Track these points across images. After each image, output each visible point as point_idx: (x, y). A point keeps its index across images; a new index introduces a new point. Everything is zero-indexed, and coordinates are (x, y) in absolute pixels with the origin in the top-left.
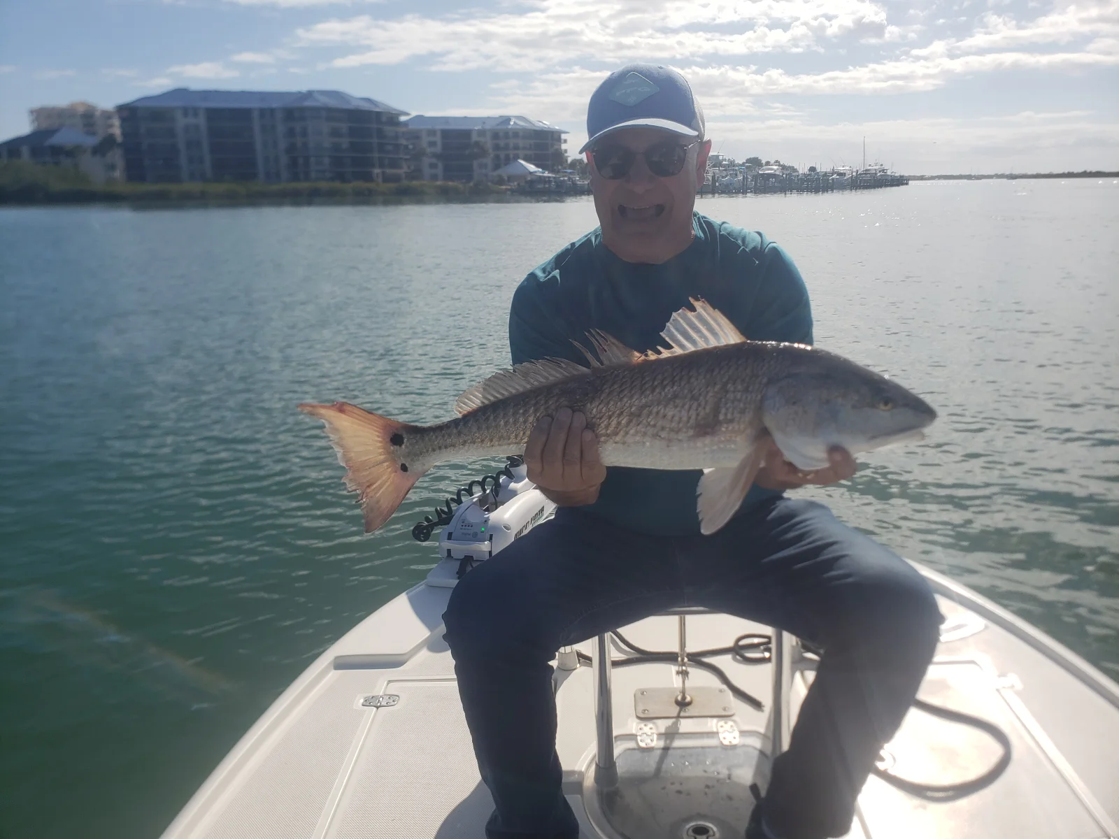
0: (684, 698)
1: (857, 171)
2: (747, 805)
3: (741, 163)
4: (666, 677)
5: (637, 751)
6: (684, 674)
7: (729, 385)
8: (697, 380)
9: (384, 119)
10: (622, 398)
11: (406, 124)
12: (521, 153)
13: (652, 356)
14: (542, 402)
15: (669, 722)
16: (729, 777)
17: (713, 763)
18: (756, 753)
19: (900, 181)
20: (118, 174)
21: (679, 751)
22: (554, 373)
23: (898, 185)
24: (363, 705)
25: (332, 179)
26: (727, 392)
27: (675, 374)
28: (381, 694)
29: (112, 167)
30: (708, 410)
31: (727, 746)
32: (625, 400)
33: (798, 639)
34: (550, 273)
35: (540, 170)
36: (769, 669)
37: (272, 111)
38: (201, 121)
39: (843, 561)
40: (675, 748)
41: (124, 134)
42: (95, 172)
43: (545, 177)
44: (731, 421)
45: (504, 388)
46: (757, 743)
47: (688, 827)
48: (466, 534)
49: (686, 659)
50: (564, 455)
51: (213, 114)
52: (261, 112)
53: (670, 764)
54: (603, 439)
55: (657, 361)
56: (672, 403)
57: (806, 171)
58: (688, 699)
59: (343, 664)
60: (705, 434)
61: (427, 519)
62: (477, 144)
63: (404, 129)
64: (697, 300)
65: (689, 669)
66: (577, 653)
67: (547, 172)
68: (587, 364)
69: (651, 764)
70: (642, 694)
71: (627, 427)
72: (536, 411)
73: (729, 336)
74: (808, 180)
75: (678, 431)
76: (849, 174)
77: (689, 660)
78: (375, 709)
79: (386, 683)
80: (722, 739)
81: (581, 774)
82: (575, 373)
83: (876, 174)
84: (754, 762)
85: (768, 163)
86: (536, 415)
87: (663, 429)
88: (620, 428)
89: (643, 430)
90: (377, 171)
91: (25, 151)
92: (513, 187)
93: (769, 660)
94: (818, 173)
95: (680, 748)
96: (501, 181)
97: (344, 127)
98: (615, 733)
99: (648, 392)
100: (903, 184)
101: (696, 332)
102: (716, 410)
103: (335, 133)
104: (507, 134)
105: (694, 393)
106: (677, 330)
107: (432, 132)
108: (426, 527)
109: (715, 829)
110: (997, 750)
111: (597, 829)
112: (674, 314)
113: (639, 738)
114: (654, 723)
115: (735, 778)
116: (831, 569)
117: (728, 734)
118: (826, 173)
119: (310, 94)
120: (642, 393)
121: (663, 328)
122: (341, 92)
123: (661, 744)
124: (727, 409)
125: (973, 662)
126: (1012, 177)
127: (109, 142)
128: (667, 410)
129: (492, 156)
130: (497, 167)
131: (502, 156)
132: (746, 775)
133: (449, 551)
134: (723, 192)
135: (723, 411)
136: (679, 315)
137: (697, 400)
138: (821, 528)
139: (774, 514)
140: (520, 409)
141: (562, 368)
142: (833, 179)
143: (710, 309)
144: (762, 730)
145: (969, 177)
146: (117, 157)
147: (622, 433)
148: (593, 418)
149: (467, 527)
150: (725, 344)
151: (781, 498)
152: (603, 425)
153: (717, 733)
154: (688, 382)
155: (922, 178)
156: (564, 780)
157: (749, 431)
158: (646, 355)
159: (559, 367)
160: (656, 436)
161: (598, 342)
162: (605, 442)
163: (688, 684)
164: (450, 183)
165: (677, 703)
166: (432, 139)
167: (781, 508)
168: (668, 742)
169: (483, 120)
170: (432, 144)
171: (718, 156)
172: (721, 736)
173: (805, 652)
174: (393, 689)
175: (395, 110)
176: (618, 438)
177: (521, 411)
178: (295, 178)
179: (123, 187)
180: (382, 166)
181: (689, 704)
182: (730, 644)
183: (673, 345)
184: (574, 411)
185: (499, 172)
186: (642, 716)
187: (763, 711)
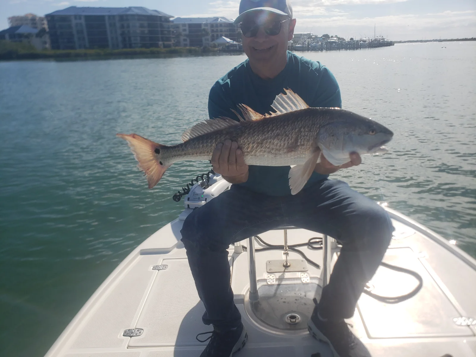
0: (287, 264)
1: (372, 39)
2: (312, 306)
3: (320, 37)
4: (279, 255)
5: (267, 286)
6: (287, 254)
7: (302, 129)
8: (288, 127)
9: (163, 19)
10: (254, 136)
11: (172, 21)
12: (224, 34)
13: (268, 116)
14: (219, 137)
15: (280, 274)
16: (305, 296)
17: (299, 290)
18: (316, 286)
19: (390, 44)
20: (48, 46)
21: (284, 285)
22: (224, 124)
23: (390, 46)
24: (153, 269)
25: (142, 47)
26: (301, 132)
27: (278, 124)
28: (160, 265)
29: (45, 43)
30: (293, 141)
31: (304, 283)
32: (255, 136)
33: (335, 240)
34: (225, 81)
35: (232, 41)
36: (321, 252)
37: (114, 16)
38: (83, 21)
39: (352, 205)
40: (282, 285)
41: (49, 28)
42: (37, 45)
43: (234, 44)
44: (303, 145)
45: (201, 130)
46: (316, 282)
47: (288, 316)
48: (195, 198)
49: (287, 248)
50: (228, 161)
51: (88, 18)
52: (109, 16)
53: (281, 291)
54: (246, 154)
55: (270, 118)
56: (277, 138)
57: (349, 40)
58: (289, 264)
59: (144, 253)
60: (292, 151)
61: (179, 192)
62: (204, 30)
63: (172, 24)
64: (287, 89)
65: (289, 252)
66: (242, 246)
67: (235, 42)
68: (239, 121)
69: (272, 291)
70: (269, 262)
71: (256, 148)
72: (216, 141)
73: (302, 106)
74: (350, 44)
75: (280, 150)
76: (368, 41)
77: (289, 248)
78: (158, 271)
79: (162, 260)
80: (302, 280)
81: (244, 295)
82: (233, 124)
83: (380, 41)
84: (315, 289)
85: (332, 37)
86: (216, 143)
87: (273, 149)
88: (253, 149)
89: (264, 150)
90: (160, 43)
91: (7, 36)
92: (220, 49)
93: (321, 248)
94: (354, 41)
95: (285, 284)
96: (215, 46)
97: (145, 23)
98: (257, 279)
99: (266, 133)
100: (392, 45)
101: (287, 104)
102: (296, 140)
103: (142, 26)
104: (217, 25)
105: (286, 133)
106: (278, 103)
107: (184, 25)
108: (179, 196)
109: (299, 317)
110: (417, 283)
111: (250, 318)
112: (277, 96)
113: (268, 281)
114: (275, 274)
115: (307, 297)
116: (347, 209)
117: (305, 278)
118: (358, 41)
119: (130, 9)
120: (263, 134)
121: (272, 103)
122: (144, 8)
123: (277, 283)
124: (301, 140)
125: (408, 247)
126: (440, 41)
127: (43, 31)
128: (275, 141)
129: (211, 35)
130: (213, 40)
131: (215, 35)
132: (311, 295)
133: (188, 205)
134: (312, 50)
135: (300, 140)
136: (279, 96)
137: (288, 136)
138: (343, 191)
139: (323, 186)
140: (209, 140)
141: (227, 122)
142: (361, 43)
143: (293, 93)
144: (319, 276)
145: (421, 41)
146: (47, 38)
147: (254, 151)
148: (241, 144)
149: (196, 195)
150: (300, 109)
151: (327, 180)
152: (245, 148)
153: (301, 278)
154: (284, 128)
155: (400, 42)
156: (234, 298)
157: (311, 149)
158: (265, 116)
159: (225, 121)
160: (269, 152)
161: (243, 110)
162: (247, 155)
163: (288, 258)
164: (193, 48)
165: (284, 266)
166: (184, 28)
167: (326, 183)
168: (280, 282)
169: (207, 19)
170: (185, 30)
171: (310, 34)
172: (302, 279)
173: (338, 245)
174: (165, 263)
175: (168, 15)
176: (253, 153)
177: (209, 141)
178: (125, 46)
179: (51, 52)
180: (163, 40)
181: (289, 266)
182: (307, 241)
183: (277, 110)
184: (232, 141)
185: (213, 42)
186: (269, 272)
187: (320, 269)
